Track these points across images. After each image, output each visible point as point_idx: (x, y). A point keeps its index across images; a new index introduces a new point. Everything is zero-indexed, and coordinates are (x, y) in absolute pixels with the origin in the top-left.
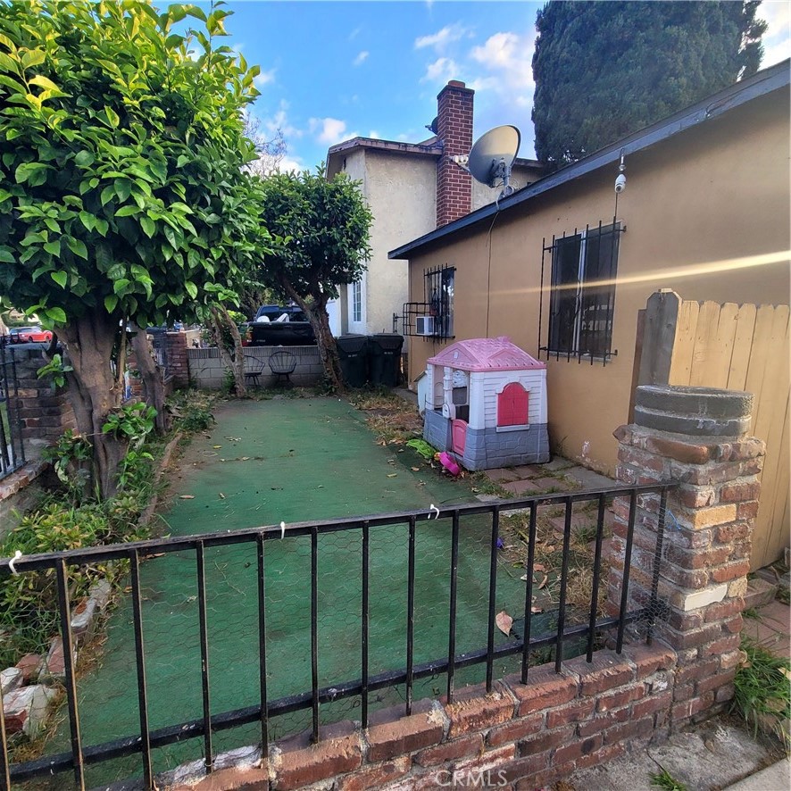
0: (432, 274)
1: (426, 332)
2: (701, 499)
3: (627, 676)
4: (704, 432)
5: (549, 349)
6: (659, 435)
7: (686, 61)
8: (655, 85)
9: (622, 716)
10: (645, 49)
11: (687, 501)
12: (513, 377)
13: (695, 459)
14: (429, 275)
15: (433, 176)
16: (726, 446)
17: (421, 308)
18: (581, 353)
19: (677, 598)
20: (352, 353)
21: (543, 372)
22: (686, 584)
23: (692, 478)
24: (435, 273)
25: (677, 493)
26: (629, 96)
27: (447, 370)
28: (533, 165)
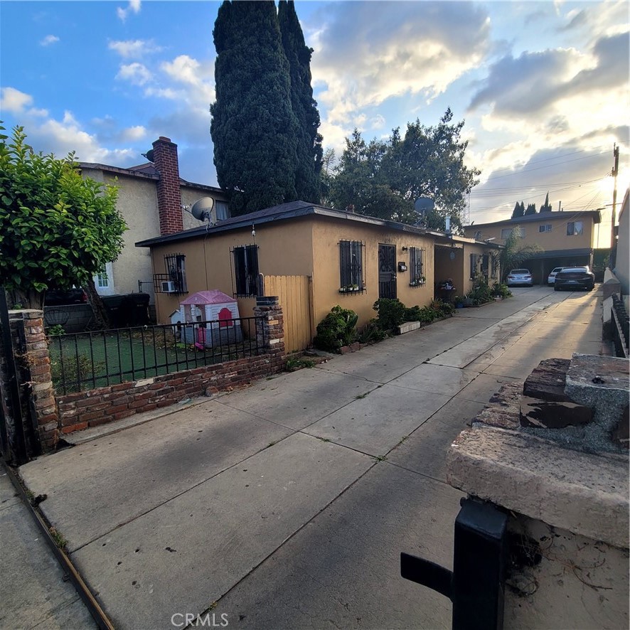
0: (170, 257)
1: (170, 290)
2: (270, 318)
3: (260, 359)
4: (269, 304)
5: (238, 293)
6: (261, 306)
7: (288, 151)
8: (276, 160)
9: (259, 368)
10: (269, 142)
11: (267, 319)
12: (224, 306)
13: (267, 310)
14: (167, 258)
15: (154, 192)
16: (273, 307)
17: (164, 277)
18: (250, 294)
19: (269, 342)
20: (113, 307)
21: (236, 303)
22: (270, 338)
23: (267, 314)
24: (172, 257)
25: (265, 318)
26: (264, 164)
27: (193, 306)
28: (218, 191)
